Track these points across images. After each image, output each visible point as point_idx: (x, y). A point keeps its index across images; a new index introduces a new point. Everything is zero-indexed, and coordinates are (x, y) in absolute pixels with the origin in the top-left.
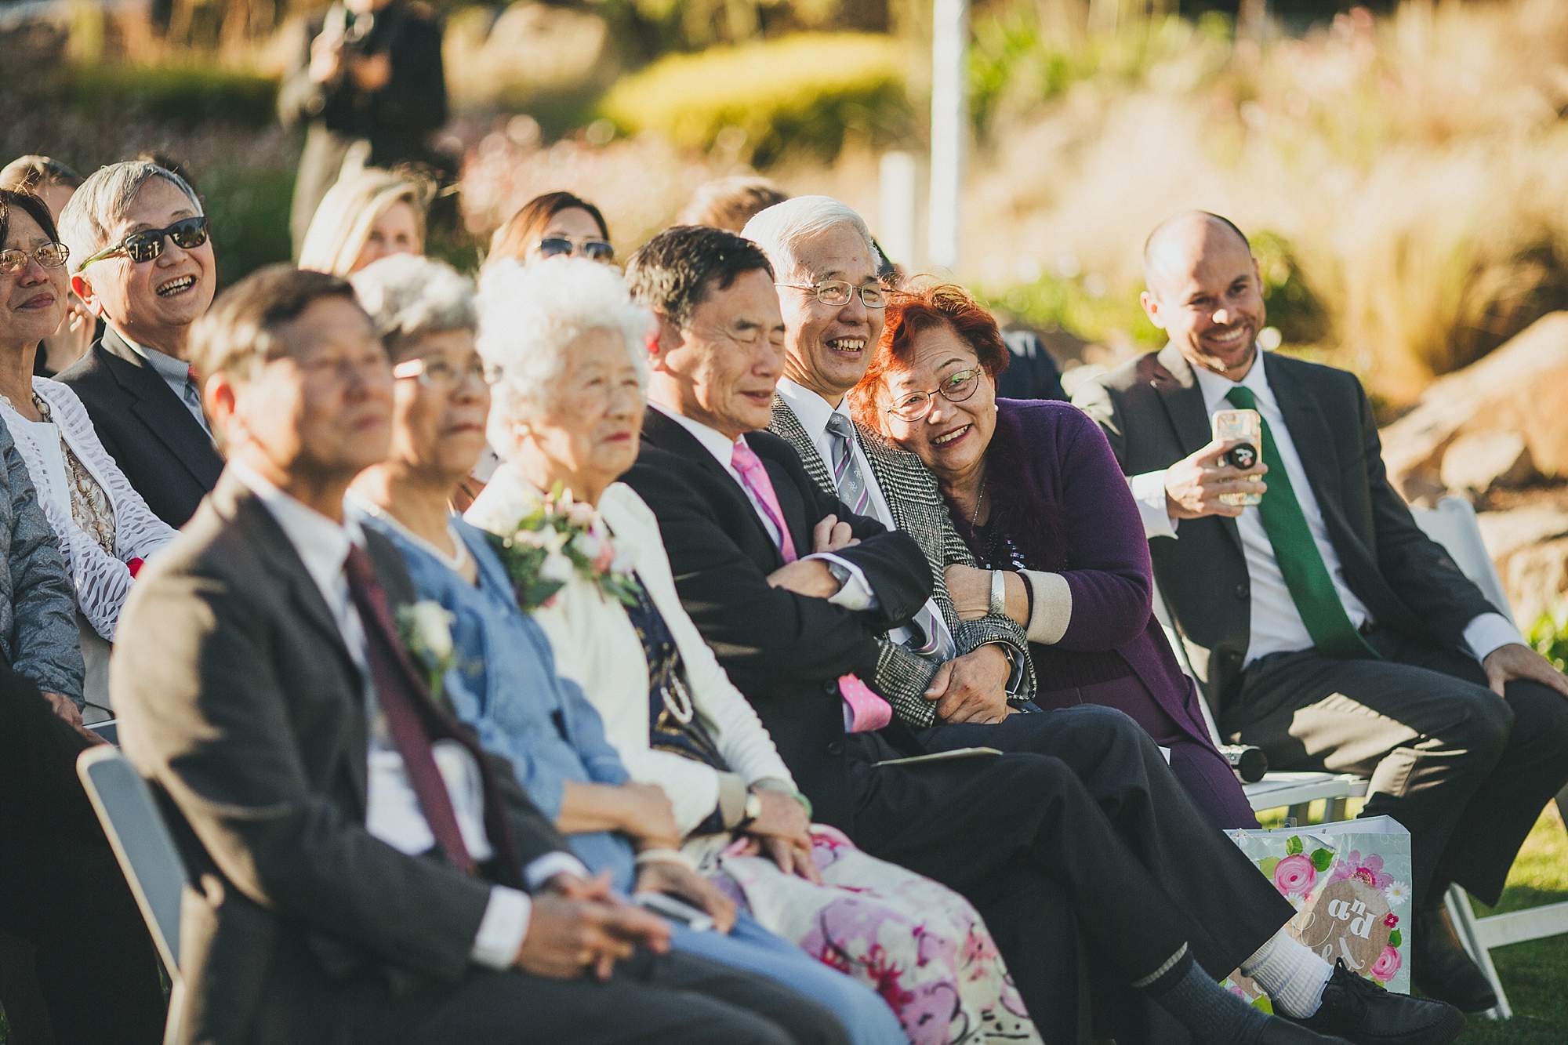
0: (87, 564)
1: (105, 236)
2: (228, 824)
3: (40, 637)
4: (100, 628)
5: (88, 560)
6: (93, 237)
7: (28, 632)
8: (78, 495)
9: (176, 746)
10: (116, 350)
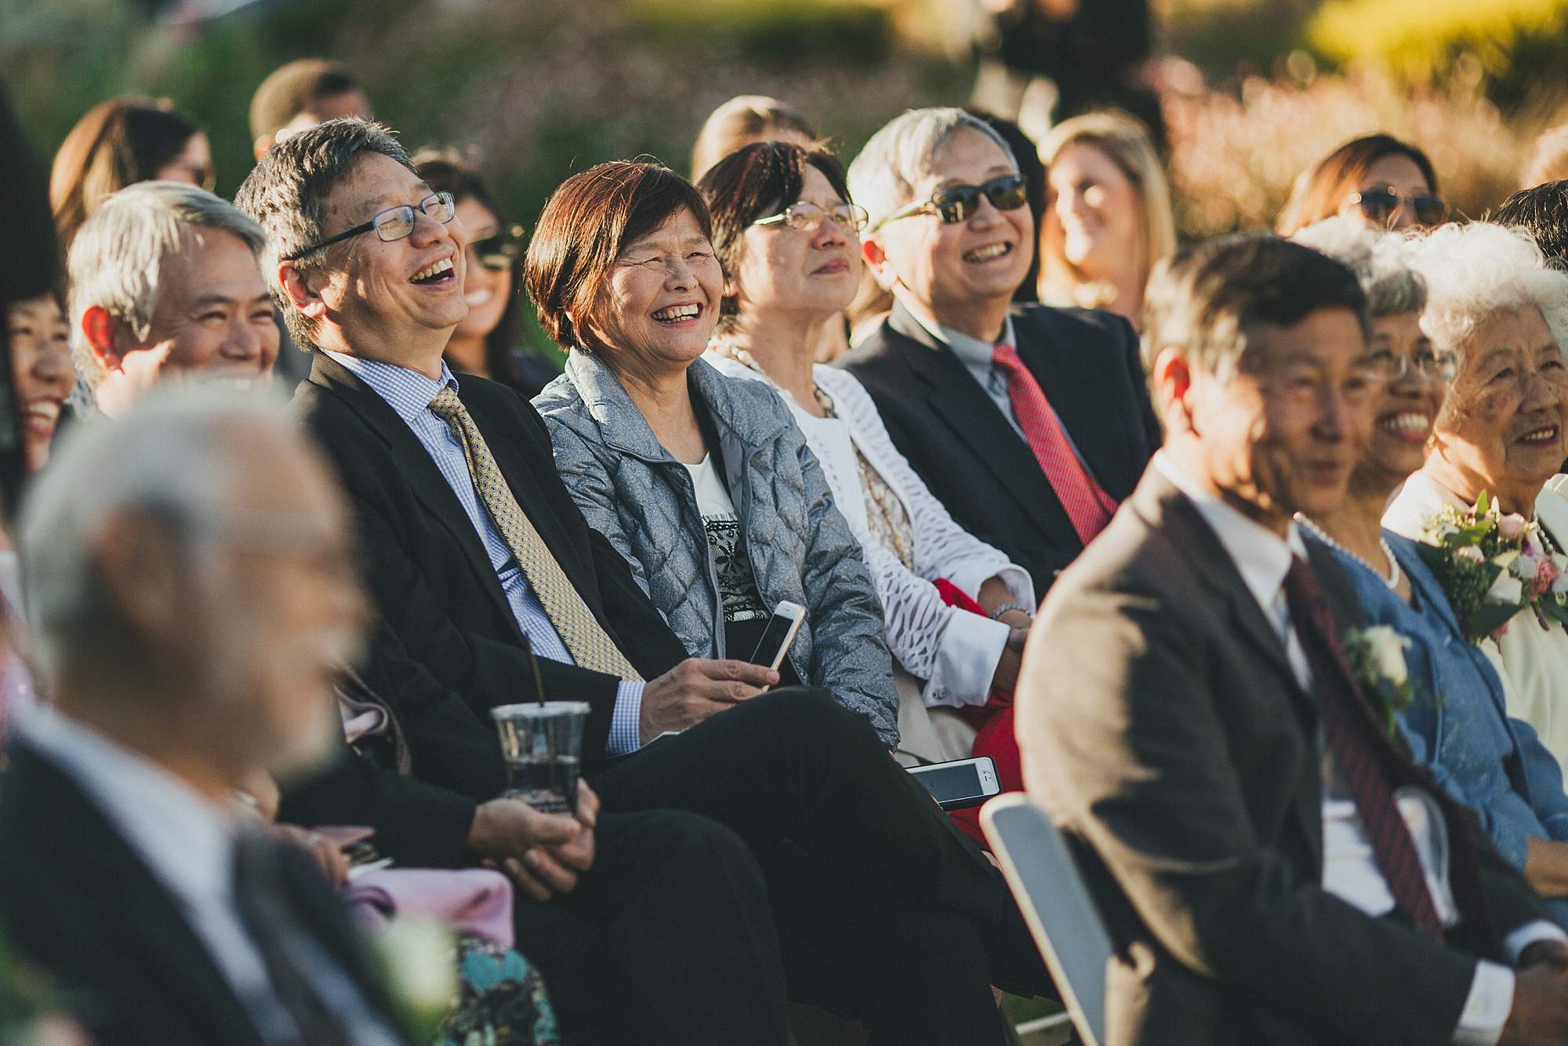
0: (889, 586)
1: (910, 192)
2: (1162, 880)
3: (846, 662)
4: (906, 661)
5: (891, 582)
6: (893, 191)
7: (832, 658)
8: (873, 504)
9: (1099, 790)
10: (907, 330)
